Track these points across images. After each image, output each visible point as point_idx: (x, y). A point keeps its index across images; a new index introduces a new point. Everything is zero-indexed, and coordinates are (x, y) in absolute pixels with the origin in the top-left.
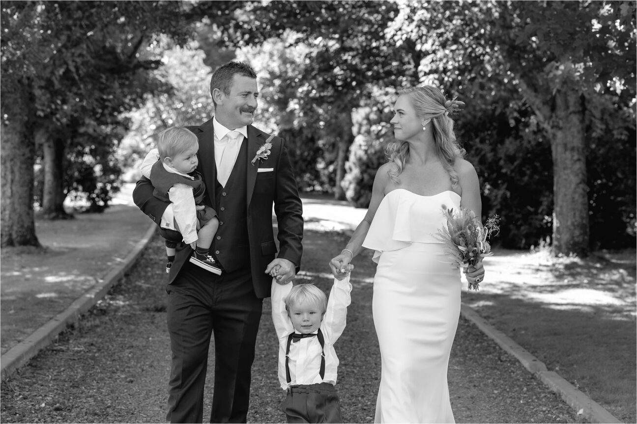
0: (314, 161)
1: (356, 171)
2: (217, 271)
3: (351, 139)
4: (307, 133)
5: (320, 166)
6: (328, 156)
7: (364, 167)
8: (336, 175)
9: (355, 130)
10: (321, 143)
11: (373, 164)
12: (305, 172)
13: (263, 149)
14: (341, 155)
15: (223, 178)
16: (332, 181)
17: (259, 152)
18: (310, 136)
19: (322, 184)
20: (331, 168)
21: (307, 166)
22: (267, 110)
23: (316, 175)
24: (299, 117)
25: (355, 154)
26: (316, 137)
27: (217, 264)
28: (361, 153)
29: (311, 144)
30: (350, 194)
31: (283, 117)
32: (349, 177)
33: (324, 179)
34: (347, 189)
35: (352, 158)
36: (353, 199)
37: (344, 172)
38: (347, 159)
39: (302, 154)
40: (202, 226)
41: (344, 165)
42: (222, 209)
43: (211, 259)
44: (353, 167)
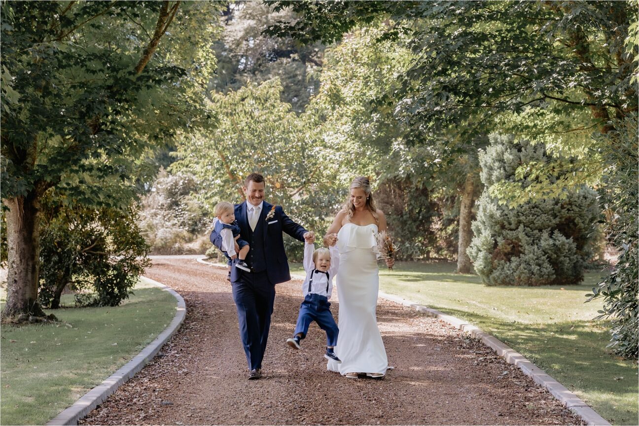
0: (428, 220)
1: (486, 233)
2: (249, 270)
3: (478, 190)
4: (417, 183)
5: (436, 226)
6: (445, 213)
7: (497, 228)
8: (457, 237)
9: (483, 176)
10: (435, 197)
11: (510, 224)
12: (416, 234)
13: (270, 213)
14: (463, 211)
15: (253, 228)
16: (452, 246)
17: (268, 215)
18: (421, 186)
19: (439, 250)
20: (450, 229)
21: (417, 227)
22: (364, 154)
23: (431, 238)
24: (406, 161)
25: (485, 210)
26: (430, 189)
27: (248, 267)
28: (492, 208)
29: (423, 198)
30: (478, 265)
31: (384, 163)
32: (477, 241)
33: (441, 243)
34: (475, 258)
35: (480, 215)
36: (482, 272)
37: (470, 234)
38: (472, 217)
39: (411, 211)
40: (241, 249)
41: (469, 224)
42: (253, 242)
43: (245, 264)
44: (481, 227)
